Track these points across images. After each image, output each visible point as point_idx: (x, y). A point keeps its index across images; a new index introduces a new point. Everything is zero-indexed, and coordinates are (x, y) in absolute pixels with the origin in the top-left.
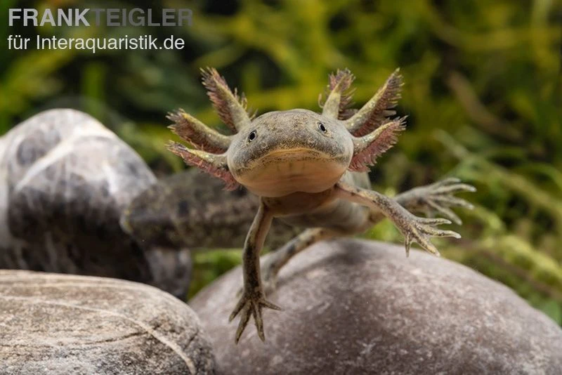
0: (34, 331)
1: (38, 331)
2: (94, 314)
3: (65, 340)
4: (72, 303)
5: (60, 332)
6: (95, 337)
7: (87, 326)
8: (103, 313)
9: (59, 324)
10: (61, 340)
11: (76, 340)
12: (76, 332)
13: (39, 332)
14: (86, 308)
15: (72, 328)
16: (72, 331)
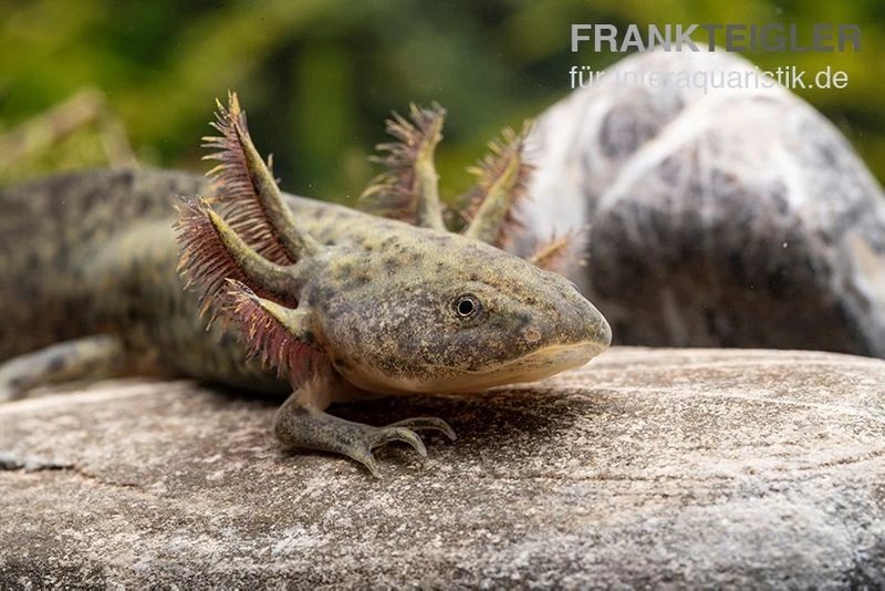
0: (691, 449)
1: (698, 448)
2: (806, 413)
3: (754, 463)
4: (757, 394)
5: (744, 449)
6: (815, 456)
7: (797, 436)
8: (823, 410)
9: (741, 433)
10: (749, 463)
11: (780, 462)
12: (777, 448)
13: (703, 450)
14: (787, 401)
15: (767, 440)
16: (768, 445)
